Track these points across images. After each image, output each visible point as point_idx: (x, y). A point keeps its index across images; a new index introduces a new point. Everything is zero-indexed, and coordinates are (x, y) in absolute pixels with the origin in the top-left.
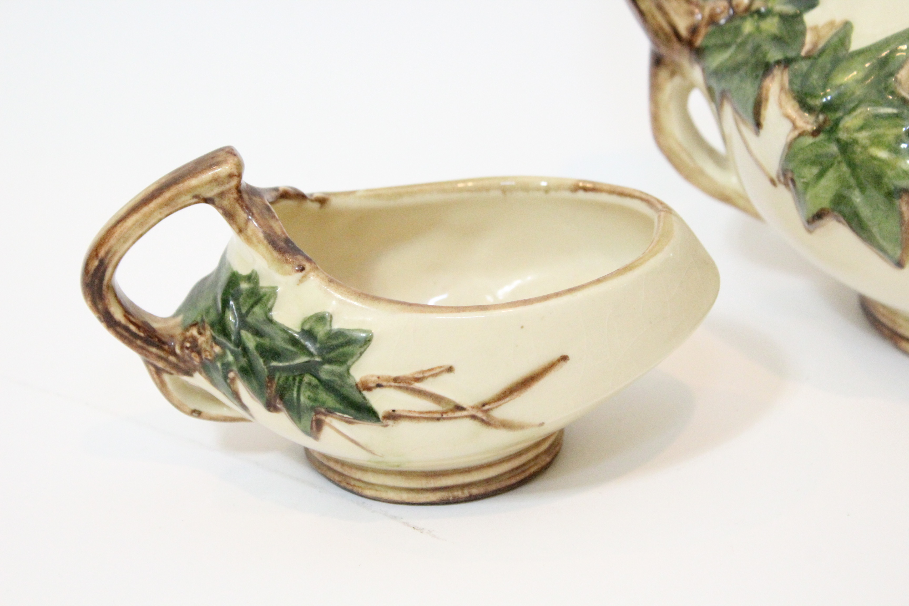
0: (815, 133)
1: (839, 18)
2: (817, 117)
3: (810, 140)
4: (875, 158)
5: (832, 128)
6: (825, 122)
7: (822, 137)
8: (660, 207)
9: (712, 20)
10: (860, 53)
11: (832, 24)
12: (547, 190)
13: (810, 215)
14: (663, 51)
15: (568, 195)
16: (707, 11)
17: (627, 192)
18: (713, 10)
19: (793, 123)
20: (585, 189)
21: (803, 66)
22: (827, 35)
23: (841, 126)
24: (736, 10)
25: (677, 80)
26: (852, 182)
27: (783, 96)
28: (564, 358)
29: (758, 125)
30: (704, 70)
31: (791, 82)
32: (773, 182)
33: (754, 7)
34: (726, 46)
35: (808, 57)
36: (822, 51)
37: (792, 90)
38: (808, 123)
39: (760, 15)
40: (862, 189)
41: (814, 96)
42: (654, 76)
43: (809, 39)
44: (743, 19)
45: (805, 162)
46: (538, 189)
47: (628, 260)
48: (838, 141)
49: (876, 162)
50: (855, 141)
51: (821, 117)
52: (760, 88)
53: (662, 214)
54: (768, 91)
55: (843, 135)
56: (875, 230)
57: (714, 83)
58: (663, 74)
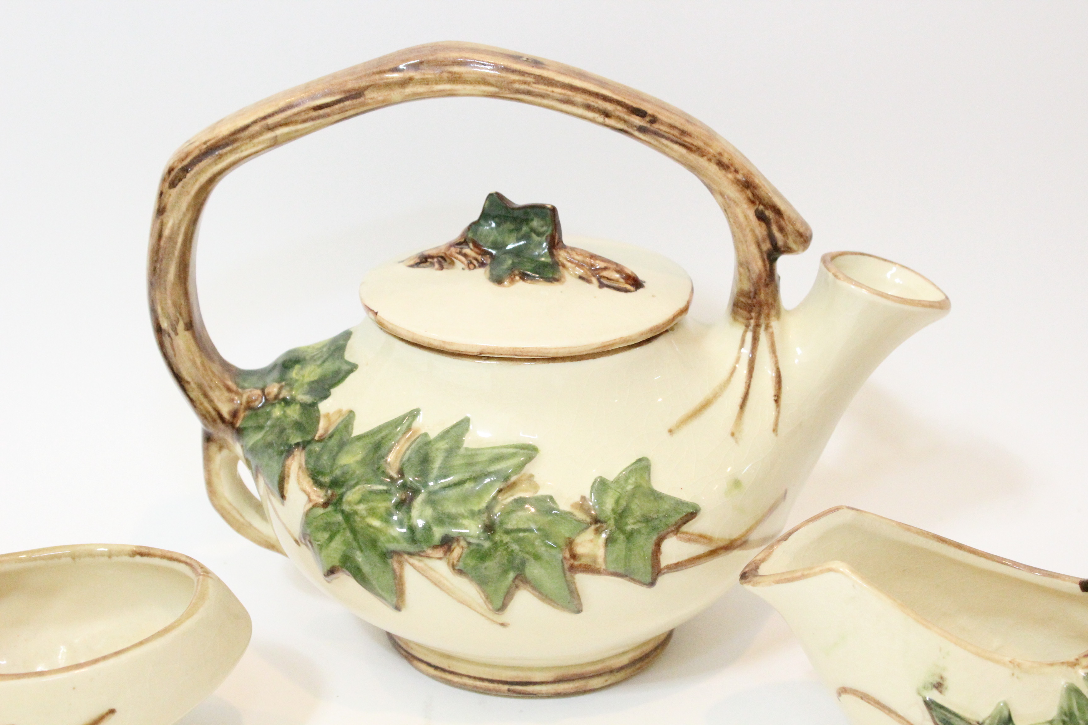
0: (325, 505)
1: (345, 408)
2: (327, 492)
3: (321, 511)
4: (370, 526)
5: (337, 501)
6: (332, 495)
7: (330, 508)
8: (200, 570)
9: (249, 407)
10: (360, 438)
11: (340, 411)
12: (110, 555)
13: (326, 570)
14: (211, 430)
15: (127, 559)
16: (244, 399)
17: (175, 556)
18: (249, 397)
19: (308, 496)
20: (142, 554)
21: (317, 447)
22: (336, 421)
23: (344, 500)
24: (268, 397)
25: (225, 452)
26: (355, 544)
27: (301, 473)
28: (112, 711)
29: (283, 497)
30: (242, 446)
31: (307, 462)
32: (296, 541)
33: (281, 396)
34: (260, 428)
35: (321, 440)
36: (331, 436)
37: (308, 469)
38: (319, 496)
39: (287, 402)
40: (362, 551)
41: (323, 474)
42: (206, 449)
43: (322, 424)
44: (273, 405)
45: (317, 529)
46: (102, 554)
47: (170, 620)
48: (343, 512)
49: (371, 530)
50: (356, 513)
51: (330, 492)
52: (284, 466)
53: (201, 577)
54: (289, 468)
55: (346, 508)
56: (374, 583)
57: (250, 458)
58: (213, 448)
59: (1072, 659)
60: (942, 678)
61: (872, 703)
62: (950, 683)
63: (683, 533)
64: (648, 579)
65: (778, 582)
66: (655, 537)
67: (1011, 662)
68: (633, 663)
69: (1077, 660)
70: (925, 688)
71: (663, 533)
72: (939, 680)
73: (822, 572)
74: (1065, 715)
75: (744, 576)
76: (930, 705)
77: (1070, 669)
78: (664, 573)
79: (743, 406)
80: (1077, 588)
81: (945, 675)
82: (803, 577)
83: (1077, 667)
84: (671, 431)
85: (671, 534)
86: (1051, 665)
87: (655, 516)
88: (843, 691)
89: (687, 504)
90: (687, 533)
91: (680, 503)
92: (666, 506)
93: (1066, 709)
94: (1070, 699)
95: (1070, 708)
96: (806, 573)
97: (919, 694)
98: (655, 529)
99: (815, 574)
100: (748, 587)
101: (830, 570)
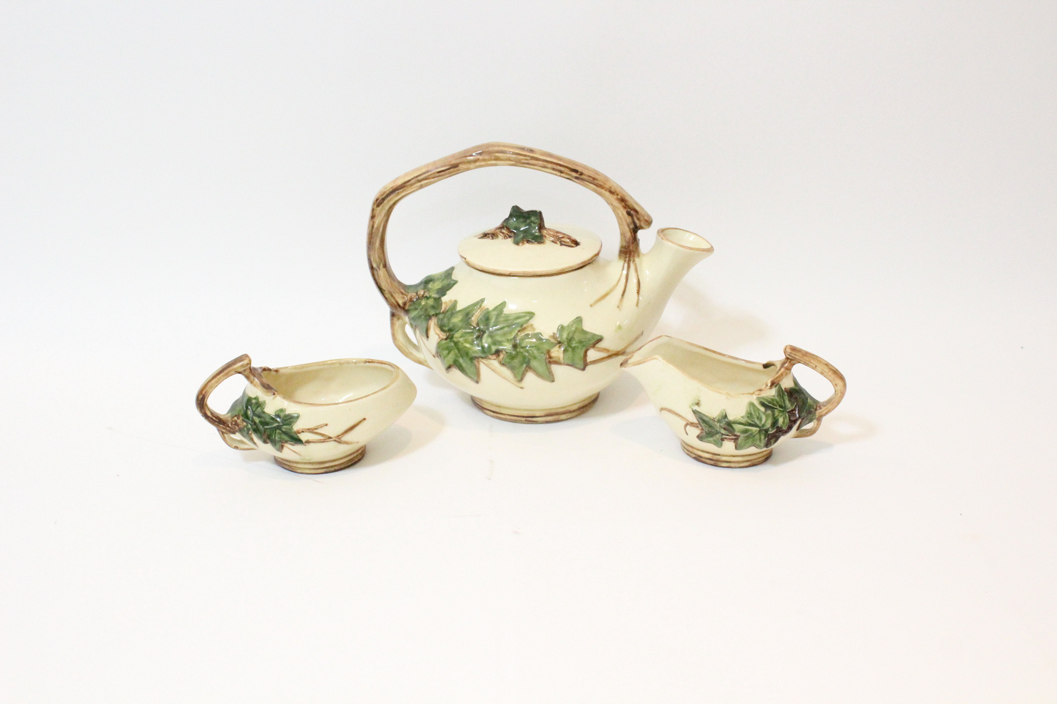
0: (446, 339)
1: (453, 299)
2: (447, 333)
3: (444, 342)
4: (465, 347)
5: (451, 338)
6: (449, 335)
7: (448, 340)
8: (395, 367)
9: (411, 300)
10: (460, 311)
11: (451, 301)
12: (356, 363)
13: (447, 367)
14: (394, 311)
15: (363, 364)
16: (409, 297)
17: (383, 362)
18: (411, 296)
19: (439, 335)
20: (369, 362)
21: (441, 316)
22: (449, 305)
23: (454, 337)
24: (419, 296)
25: (400, 321)
26: (459, 355)
27: (435, 327)
28: (365, 419)
29: (428, 337)
30: (409, 318)
31: (438, 322)
32: (434, 356)
33: (425, 295)
34: (416, 309)
35: (443, 313)
36: (447, 311)
37: (438, 325)
38: (443, 336)
39: (427, 298)
40: (462, 358)
41: (444, 326)
42: (392, 320)
43: (443, 306)
44: (422, 299)
45: (443, 349)
46: (352, 363)
47: (384, 386)
48: (454, 342)
49: (465, 348)
50: (459, 342)
51: (448, 334)
52: (428, 324)
53: (396, 369)
54: (430, 325)
55: (455, 340)
56: (467, 371)
57: (412, 322)
58: (395, 319)
59: (752, 392)
60: (699, 400)
61: (673, 413)
62: (702, 403)
63: (596, 347)
64: (582, 367)
65: (634, 365)
66: (584, 349)
67: (726, 393)
68: (579, 409)
69: (754, 392)
70: (693, 405)
71: (587, 348)
72: (698, 402)
73: (651, 360)
74: (749, 414)
75: (621, 365)
76: (695, 412)
77: (751, 396)
78: (588, 365)
79: (623, 295)
80: (762, 367)
81: (700, 399)
82: (644, 362)
83: (754, 395)
84: (591, 306)
85: (591, 348)
86: (743, 394)
87: (584, 340)
88: (662, 409)
89: (598, 336)
90: (598, 348)
91: (594, 335)
92: (588, 336)
93: (749, 411)
94: (750, 407)
95: (750, 410)
96: (645, 360)
97: (690, 407)
98: (584, 346)
99: (648, 361)
100: (623, 368)
101: (654, 359)
